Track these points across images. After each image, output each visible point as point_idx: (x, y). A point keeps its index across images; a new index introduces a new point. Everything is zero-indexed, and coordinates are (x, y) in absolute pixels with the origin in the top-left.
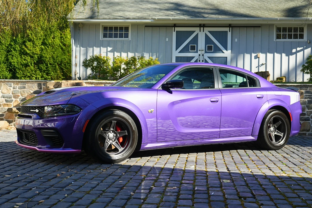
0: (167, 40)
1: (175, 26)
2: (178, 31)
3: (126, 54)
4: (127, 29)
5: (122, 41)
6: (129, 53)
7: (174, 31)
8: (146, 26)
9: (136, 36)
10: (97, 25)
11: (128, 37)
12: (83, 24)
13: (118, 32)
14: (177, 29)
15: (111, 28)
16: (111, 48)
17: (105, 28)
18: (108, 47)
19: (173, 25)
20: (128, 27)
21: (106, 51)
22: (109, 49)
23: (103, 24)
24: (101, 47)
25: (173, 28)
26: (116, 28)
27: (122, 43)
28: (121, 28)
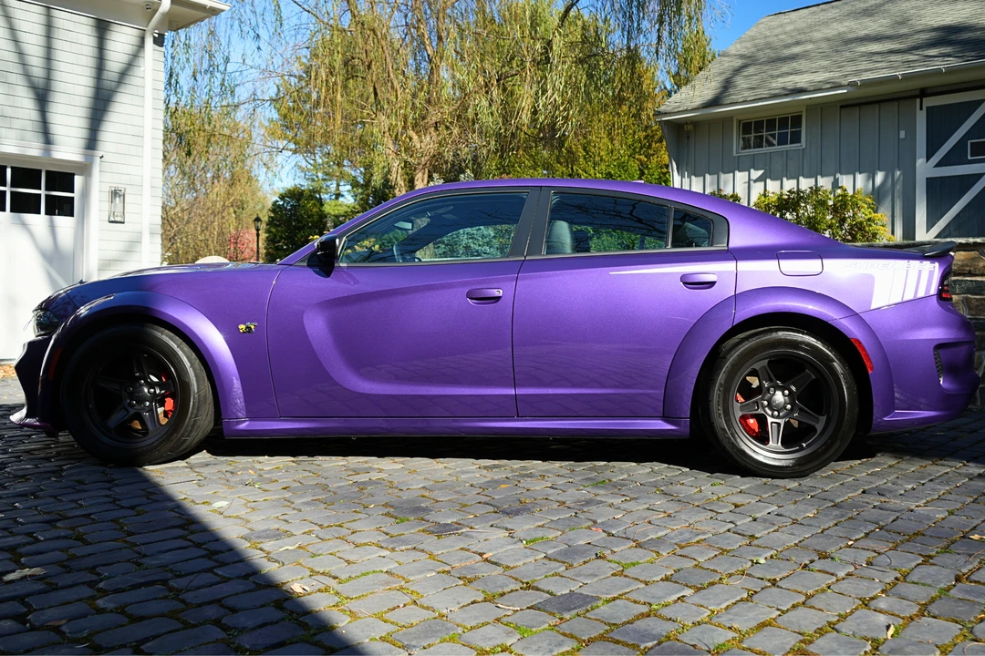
0: (902, 134)
1: (924, 93)
2: (932, 107)
3: (795, 181)
4: (797, 120)
5: (785, 153)
6: (801, 178)
7: (921, 109)
8: (842, 107)
9: (819, 136)
10: (726, 120)
11: (800, 142)
12: (695, 123)
13: (777, 132)
14: (930, 102)
15: (759, 125)
16: (761, 172)
17: (746, 127)
18: (752, 170)
19: (918, 93)
20: (801, 116)
21: (747, 180)
22: (756, 174)
23: (740, 117)
24: (737, 172)
25: (918, 100)
26: (771, 124)
27: (785, 157)
28: (783, 122)
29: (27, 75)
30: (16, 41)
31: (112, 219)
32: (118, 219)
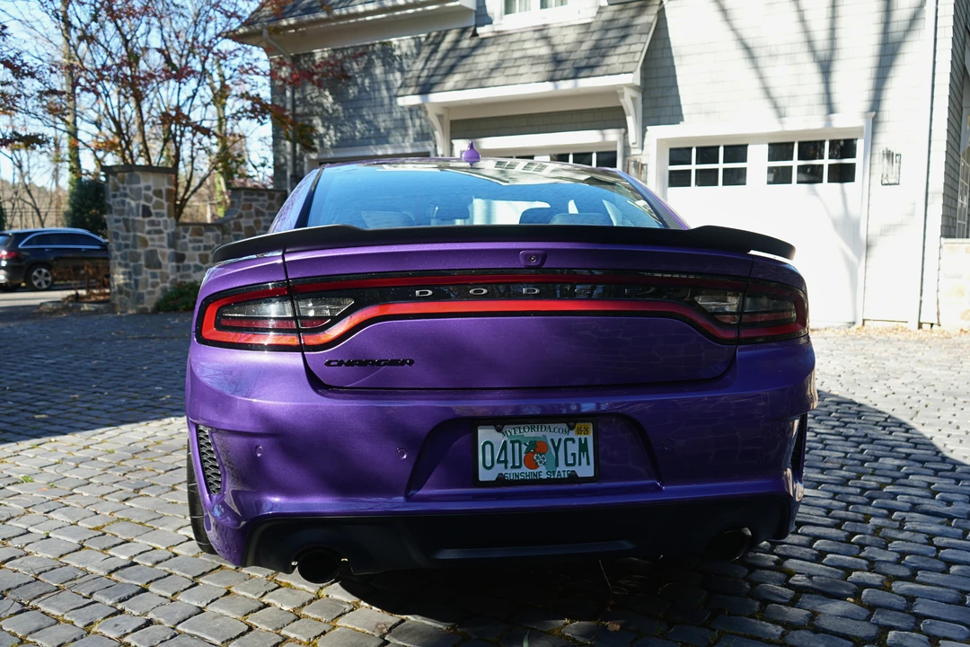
29: (812, 50)
30: (802, 21)
31: (886, 182)
32: (891, 181)
